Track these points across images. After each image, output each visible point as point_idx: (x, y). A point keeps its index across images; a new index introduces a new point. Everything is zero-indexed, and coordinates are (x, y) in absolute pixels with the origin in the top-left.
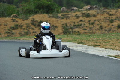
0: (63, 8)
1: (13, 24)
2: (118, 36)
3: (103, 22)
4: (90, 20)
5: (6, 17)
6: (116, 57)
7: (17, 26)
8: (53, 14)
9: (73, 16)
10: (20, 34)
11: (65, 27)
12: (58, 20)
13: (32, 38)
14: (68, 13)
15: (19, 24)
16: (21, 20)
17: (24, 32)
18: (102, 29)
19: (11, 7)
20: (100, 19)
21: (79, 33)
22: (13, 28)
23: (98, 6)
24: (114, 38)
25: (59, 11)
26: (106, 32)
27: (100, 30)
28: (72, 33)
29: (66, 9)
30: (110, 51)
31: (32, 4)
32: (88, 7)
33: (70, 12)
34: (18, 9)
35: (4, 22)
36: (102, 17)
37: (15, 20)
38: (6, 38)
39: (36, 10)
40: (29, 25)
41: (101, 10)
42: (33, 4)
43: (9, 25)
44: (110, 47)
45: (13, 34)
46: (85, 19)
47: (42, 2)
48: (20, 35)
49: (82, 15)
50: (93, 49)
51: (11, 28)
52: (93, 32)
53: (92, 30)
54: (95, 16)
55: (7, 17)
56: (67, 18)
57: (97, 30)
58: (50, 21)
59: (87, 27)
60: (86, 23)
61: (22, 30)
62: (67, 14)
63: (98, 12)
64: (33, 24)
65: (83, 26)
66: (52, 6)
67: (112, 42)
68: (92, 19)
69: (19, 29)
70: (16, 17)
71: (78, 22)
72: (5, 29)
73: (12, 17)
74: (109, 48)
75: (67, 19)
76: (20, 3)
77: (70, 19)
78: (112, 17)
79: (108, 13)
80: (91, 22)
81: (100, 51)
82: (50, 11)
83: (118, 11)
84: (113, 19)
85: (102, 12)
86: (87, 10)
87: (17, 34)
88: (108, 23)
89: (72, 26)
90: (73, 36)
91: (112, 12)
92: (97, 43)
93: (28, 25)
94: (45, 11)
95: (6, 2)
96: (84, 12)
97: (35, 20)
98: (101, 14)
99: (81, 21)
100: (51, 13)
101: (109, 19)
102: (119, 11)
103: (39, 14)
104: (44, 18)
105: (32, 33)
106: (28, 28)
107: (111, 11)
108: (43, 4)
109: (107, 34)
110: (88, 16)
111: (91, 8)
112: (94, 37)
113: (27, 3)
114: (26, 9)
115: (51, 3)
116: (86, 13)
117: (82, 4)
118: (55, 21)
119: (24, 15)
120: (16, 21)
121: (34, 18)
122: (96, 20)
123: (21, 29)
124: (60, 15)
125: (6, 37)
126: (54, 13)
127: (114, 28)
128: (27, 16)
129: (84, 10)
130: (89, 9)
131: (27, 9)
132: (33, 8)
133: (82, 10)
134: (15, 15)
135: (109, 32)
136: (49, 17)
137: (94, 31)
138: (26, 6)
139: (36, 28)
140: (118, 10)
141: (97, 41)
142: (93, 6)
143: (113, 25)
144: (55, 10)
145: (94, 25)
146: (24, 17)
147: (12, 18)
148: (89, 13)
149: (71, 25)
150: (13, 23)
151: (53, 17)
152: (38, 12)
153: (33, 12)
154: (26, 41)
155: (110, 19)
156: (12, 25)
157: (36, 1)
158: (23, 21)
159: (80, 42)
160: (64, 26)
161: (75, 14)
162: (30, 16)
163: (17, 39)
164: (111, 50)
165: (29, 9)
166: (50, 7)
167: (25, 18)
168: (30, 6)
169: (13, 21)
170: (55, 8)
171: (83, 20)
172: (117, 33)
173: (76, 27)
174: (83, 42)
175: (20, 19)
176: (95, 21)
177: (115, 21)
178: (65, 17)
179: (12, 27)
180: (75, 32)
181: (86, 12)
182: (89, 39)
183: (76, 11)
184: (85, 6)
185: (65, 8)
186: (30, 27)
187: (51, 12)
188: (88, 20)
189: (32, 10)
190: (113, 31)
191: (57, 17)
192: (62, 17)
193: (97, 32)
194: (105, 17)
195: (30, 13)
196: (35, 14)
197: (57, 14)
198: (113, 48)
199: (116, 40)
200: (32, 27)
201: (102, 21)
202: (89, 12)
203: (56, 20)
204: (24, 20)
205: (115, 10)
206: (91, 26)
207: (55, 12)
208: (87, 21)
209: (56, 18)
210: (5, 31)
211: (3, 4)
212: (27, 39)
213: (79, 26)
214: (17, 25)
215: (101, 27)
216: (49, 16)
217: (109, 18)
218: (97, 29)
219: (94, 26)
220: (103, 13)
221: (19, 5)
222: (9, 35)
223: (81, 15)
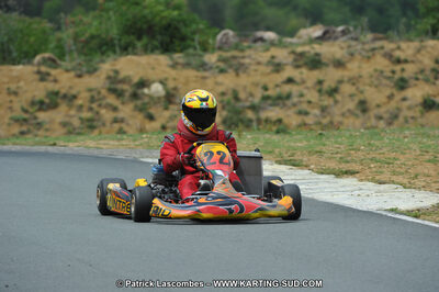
0: (223, 32)
1: (39, 91)
2: (425, 140)
3: (370, 85)
4: (321, 77)
5: (14, 64)
6: (417, 213)
7: (54, 97)
8: (187, 55)
9: (259, 63)
10: (64, 125)
11: (228, 103)
12: (204, 78)
13: (112, 142)
14: (242, 50)
15: (63, 91)
16: (72, 74)
17: (81, 119)
18: (364, 111)
19: (35, 26)
20: (360, 77)
21: (281, 127)
22: (42, 106)
23: (351, 29)
24: (411, 146)
25: (208, 43)
26: (382, 124)
27: (357, 116)
28: (255, 124)
29: (233, 37)
30: (397, 194)
31: (109, 18)
32: (317, 31)
33: (249, 47)
34: (58, 34)
35: (6, 80)
36: (367, 69)
37: (48, 74)
38: (15, 140)
39: (126, 39)
40: (99, 93)
41: (364, 43)
42: (113, 18)
43: (26, 92)
44: (394, 178)
45: (39, 125)
46: (304, 76)
47: (146, 12)
48: (64, 130)
49: (295, 60)
50: (332, 185)
51: (33, 103)
52: (331, 123)
53: (329, 114)
54: (339, 64)
55: (19, 63)
56: (239, 69)
57: (347, 114)
58: (175, 79)
59: (310, 102)
60: (307, 88)
61: (73, 112)
62: (240, 54)
63: (352, 50)
64: (112, 91)
65: (295, 100)
66: (186, 25)
67: (402, 159)
68: (331, 76)
69: (63, 108)
70: (52, 63)
71: (277, 86)
72: (10, 108)
73: (39, 64)
74: (393, 182)
75: (237, 75)
76: (66, 13)
77: (249, 75)
78: (403, 70)
79: (389, 56)
80: (326, 86)
81: (358, 192)
82: (177, 42)
83: (425, 47)
84: (405, 75)
85: (367, 51)
86: (313, 41)
87: (56, 126)
88: (388, 92)
89: (256, 100)
90: (261, 137)
91: (403, 51)
92: (348, 162)
93: (94, 93)
94: (156, 43)
95: (15, 10)
96: (299, 50)
97: (122, 76)
98: (363, 57)
99: (290, 81)
100: (181, 51)
101: (390, 75)
102: (429, 49)
103: (135, 54)
104: (153, 69)
105: (108, 124)
106: (94, 106)
107: (399, 48)
108: (149, 17)
109: (383, 130)
110: (315, 63)
111: (328, 35)
112: (336, 142)
113: (92, 14)
114: (87, 35)
115: (180, 15)
116: (307, 55)
117: (294, 21)
118: (195, 82)
119: (83, 58)
120: (51, 78)
121: (118, 67)
122: (346, 79)
123: (70, 107)
124: (211, 58)
125: (14, 135)
126: (191, 51)
127: (409, 108)
128: (90, 60)
129: (301, 41)
130: (318, 38)
131: (93, 37)
132: (114, 32)
133: (294, 40)
134: (47, 55)
135: (390, 124)
136: (174, 66)
137: (337, 119)
138: (90, 25)
139: (123, 103)
140: (424, 44)
141: (349, 155)
142: (334, 28)
143: (404, 99)
144: (193, 40)
145: (338, 97)
146: (80, 64)
147: (35, 69)
148: (317, 54)
149: (251, 95)
150: (42, 85)
151: (187, 65)
152: (134, 47)
153: (113, 46)
154: (86, 152)
155: (397, 76)
156: (36, 93)
157: (124, 8)
158: (77, 80)
159: (286, 157)
160: (226, 98)
161: (269, 54)
162: (103, 61)
163: (55, 144)
164: (401, 188)
165: (99, 36)
166: (176, 28)
167: (84, 69)
168: (104, 26)
169: (42, 80)
170: (194, 33)
171: (297, 79)
172: (422, 126)
173: (271, 105)
174: (296, 157)
175: (67, 71)
176: (341, 82)
177: (416, 85)
178: (231, 66)
179: (37, 99)
180: (267, 121)
181: (307, 48)
182: (318, 149)
183: (272, 44)
184: (305, 27)
185: (231, 33)
186: (104, 102)
187: (178, 49)
188: (315, 80)
189: (112, 40)
190: (407, 121)
191: (203, 66)
192: (222, 65)
193: (346, 121)
194: (379, 68)
195: (104, 48)
196: (121, 55)
197: (201, 56)
198: (405, 181)
199: (419, 153)
200: (112, 100)
201: (365, 84)
202: (317, 48)
203: (197, 77)
204: (80, 76)
205: (416, 44)
206: (327, 101)
207: (195, 49)
208: (310, 83)
209: (198, 70)
210: (10, 115)
211: (6, 16)
212: (91, 144)
213: (281, 100)
214: (57, 94)
215: (363, 106)
216: (170, 63)
217: (393, 72)
218: (349, 111)
219: (336, 102)
220: (370, 54)
221: (62, 21)
222: (24, 128)
223: (290, 59)
